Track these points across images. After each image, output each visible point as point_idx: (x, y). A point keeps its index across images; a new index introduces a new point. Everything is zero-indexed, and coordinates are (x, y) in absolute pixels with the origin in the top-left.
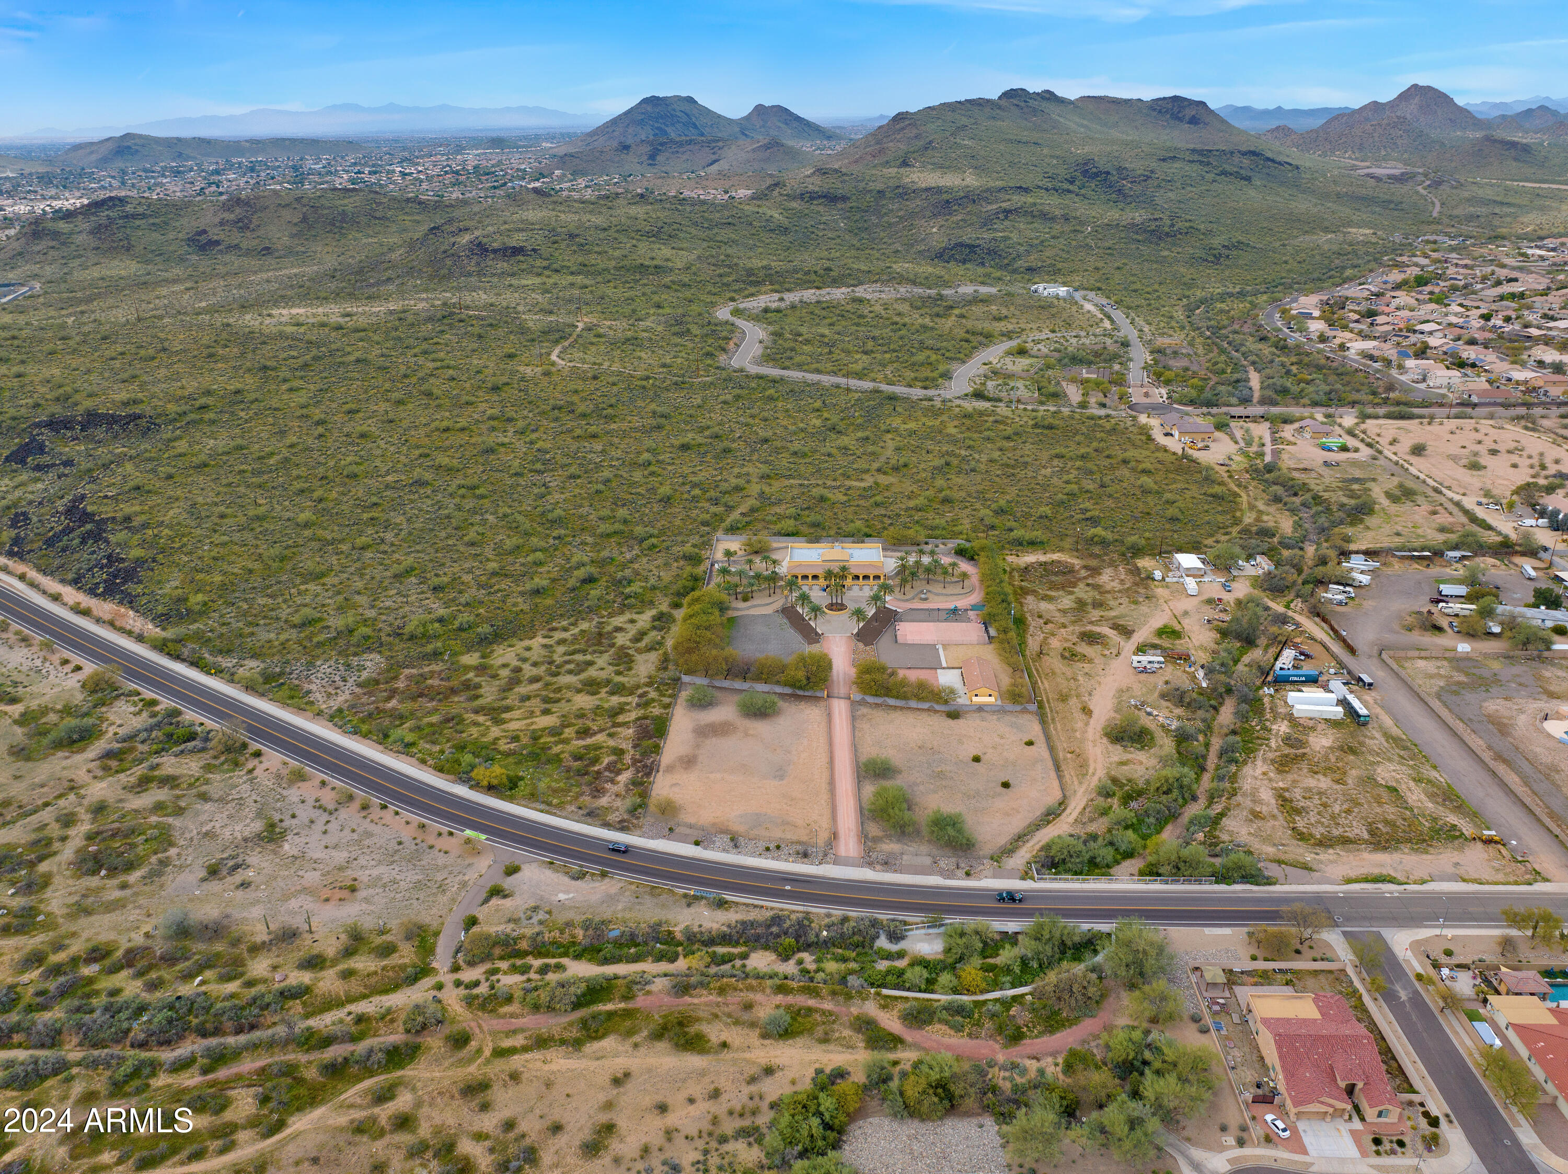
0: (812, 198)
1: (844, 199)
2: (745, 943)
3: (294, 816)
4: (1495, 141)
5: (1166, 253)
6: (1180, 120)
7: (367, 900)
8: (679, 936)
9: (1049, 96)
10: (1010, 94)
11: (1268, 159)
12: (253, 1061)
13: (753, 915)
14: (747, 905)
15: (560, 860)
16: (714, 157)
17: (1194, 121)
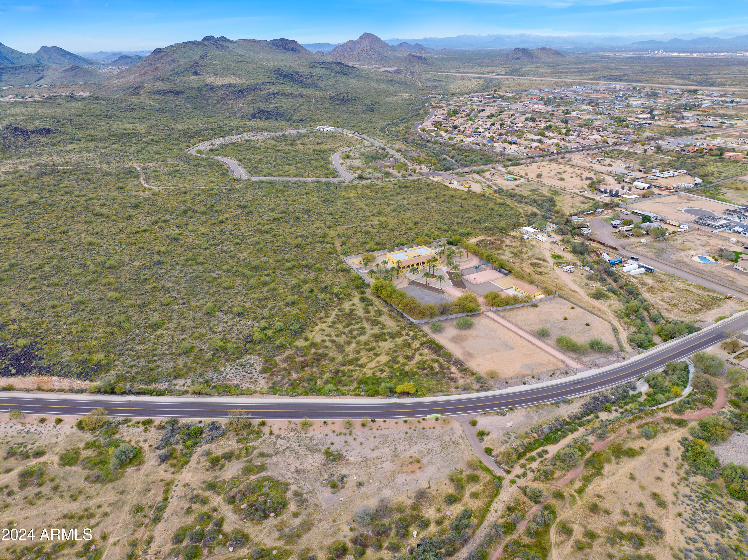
0: (165, 93)
1: (182, 92)
2: (592, 412)
3: (332, 444)
4: (413, 56)
5: (352, 109)
6: (287, 49)
7: (430, 463)
8: (568, 420)
9: (224, 39)
10: (207, 38)
11: (346, 66)
12: (495, 550)
13: (584, 401)
14: (577, 398)
15: (487, 411)
16: (40, 76)
17: (293, 50)
